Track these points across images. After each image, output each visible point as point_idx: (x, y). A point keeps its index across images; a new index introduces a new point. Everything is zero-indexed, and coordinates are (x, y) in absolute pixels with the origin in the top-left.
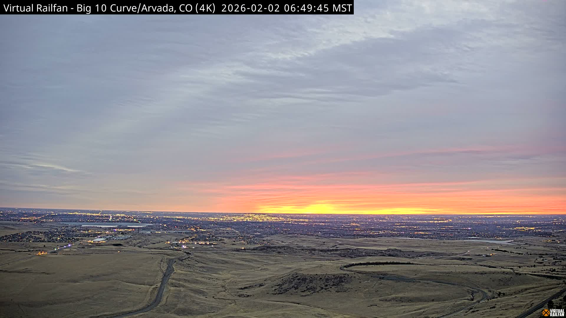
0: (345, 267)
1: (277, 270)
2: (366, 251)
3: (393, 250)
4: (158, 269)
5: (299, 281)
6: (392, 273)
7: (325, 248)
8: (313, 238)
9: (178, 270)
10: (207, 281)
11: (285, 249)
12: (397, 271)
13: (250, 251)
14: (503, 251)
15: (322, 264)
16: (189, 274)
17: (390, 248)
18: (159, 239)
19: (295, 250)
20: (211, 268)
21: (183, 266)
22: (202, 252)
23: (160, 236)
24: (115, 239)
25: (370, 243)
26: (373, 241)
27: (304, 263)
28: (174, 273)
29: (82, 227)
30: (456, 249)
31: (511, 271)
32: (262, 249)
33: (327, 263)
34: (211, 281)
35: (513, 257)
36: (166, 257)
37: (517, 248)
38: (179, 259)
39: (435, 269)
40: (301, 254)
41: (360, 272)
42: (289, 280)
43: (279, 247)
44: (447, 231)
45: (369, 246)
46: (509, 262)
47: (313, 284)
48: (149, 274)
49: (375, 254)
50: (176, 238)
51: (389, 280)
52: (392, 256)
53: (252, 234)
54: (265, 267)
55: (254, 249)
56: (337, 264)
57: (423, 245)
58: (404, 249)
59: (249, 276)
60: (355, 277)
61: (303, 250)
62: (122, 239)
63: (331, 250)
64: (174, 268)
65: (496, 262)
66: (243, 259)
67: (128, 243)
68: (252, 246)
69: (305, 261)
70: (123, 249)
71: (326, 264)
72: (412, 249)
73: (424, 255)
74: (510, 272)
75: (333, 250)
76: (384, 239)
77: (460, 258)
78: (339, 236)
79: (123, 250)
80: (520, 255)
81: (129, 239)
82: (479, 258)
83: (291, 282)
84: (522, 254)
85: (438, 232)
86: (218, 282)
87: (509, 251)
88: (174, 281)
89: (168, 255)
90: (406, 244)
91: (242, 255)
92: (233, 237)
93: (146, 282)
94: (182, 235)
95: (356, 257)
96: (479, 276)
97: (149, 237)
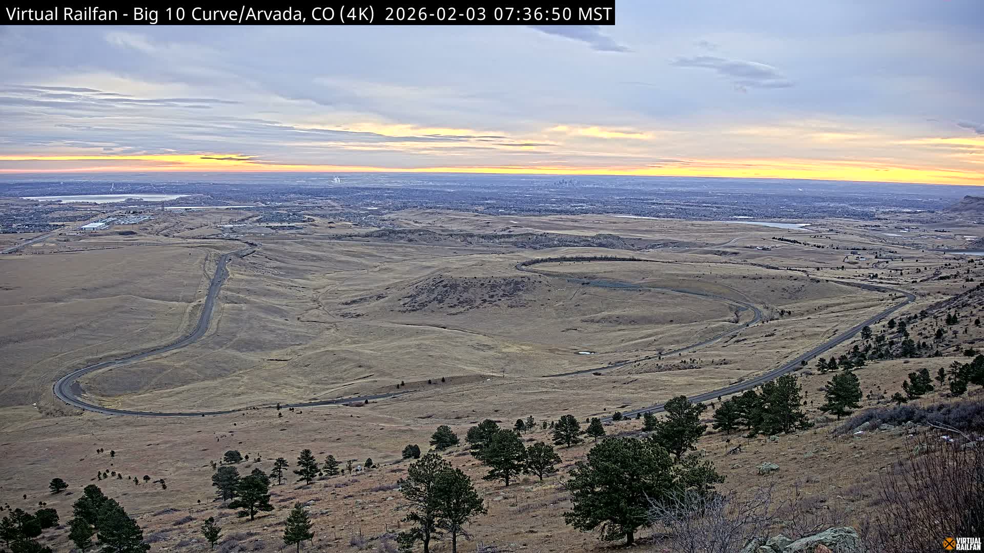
0: (524, 264)
1: (408, 271)
2: (560, 237)
3: (605, 237)
4: (201, 272)
5: (445, 289)
6: (604, 275)
7: (489, 232)
8: (470, 216)
9: (236, 275)
10: (287, 291)
11: (420, 235)
12: (612, 272)
13: (360, 238)
14: (791, 242)
15: (484, 259)
16: (255, 281)
17: (601, 232)
18: (198, 221)
19: (437, 236)
20: (294, 269)
21: (244, 267)
22: (277, 243)
23: (202, 215)
24: (122, 222)
25: (567, 223)
26: (573, 221)
27: (452, 259)
28: (229, 279)
29: (62, 204)
30: (713, 237)
31: (804, 275)
32: (381, 235)
33: (493, 258)
34: (293, 292)
35: (808, 252)
36: (214, 251)
37: (815, 237)
38: (236, 254)
39: (676, 269)
40: (448, 243)
41: (549, 274)
42: (428, 287)
43: (410, 231)
44: (698, 204)
45: (565, 229)
46: (801, 261)
47: (470, 295)
48: (185, 282)
49: (575, 242)
50: (229, 218)
51: (598, 286)
52: (605, 246)
53: (363, 210)
54: (387, 265)
55: (367, 236)
56: (510, 259)
57: (657, 228)
58: (624, 235)
59: (359, 283)
60: (540, 282)
61: (451, 235)
62: (135, 223)
63: (499, 235)
64: (229, 270)
65: (780, 259)
66: (348, 253)
67: (146, 229)
68: (363, 231)
69: (455, 254)
71: (491, 260)
72: (639, 235)
73: (658, 245)
74: (802, 277)
75: (503, 236)
76: (590, 217)
77: (719, 251)
78: (514, 212)
79: (136, 241)
80: (820, 249)
81: (147, 223)
82: (750, 252)
83: (431, 291)
84: (823, 247)
85: (684, 208)
86: (306, 292)
87: (802, 242)
88: (229, 293)
89: (217, 248)
90: (628, 226)
91: (345, 245)
92: (330, 215)
93: (180, 296)
94: (240, 213)
95: (542, 249)
96: (749, 282)
97: (183, 219)
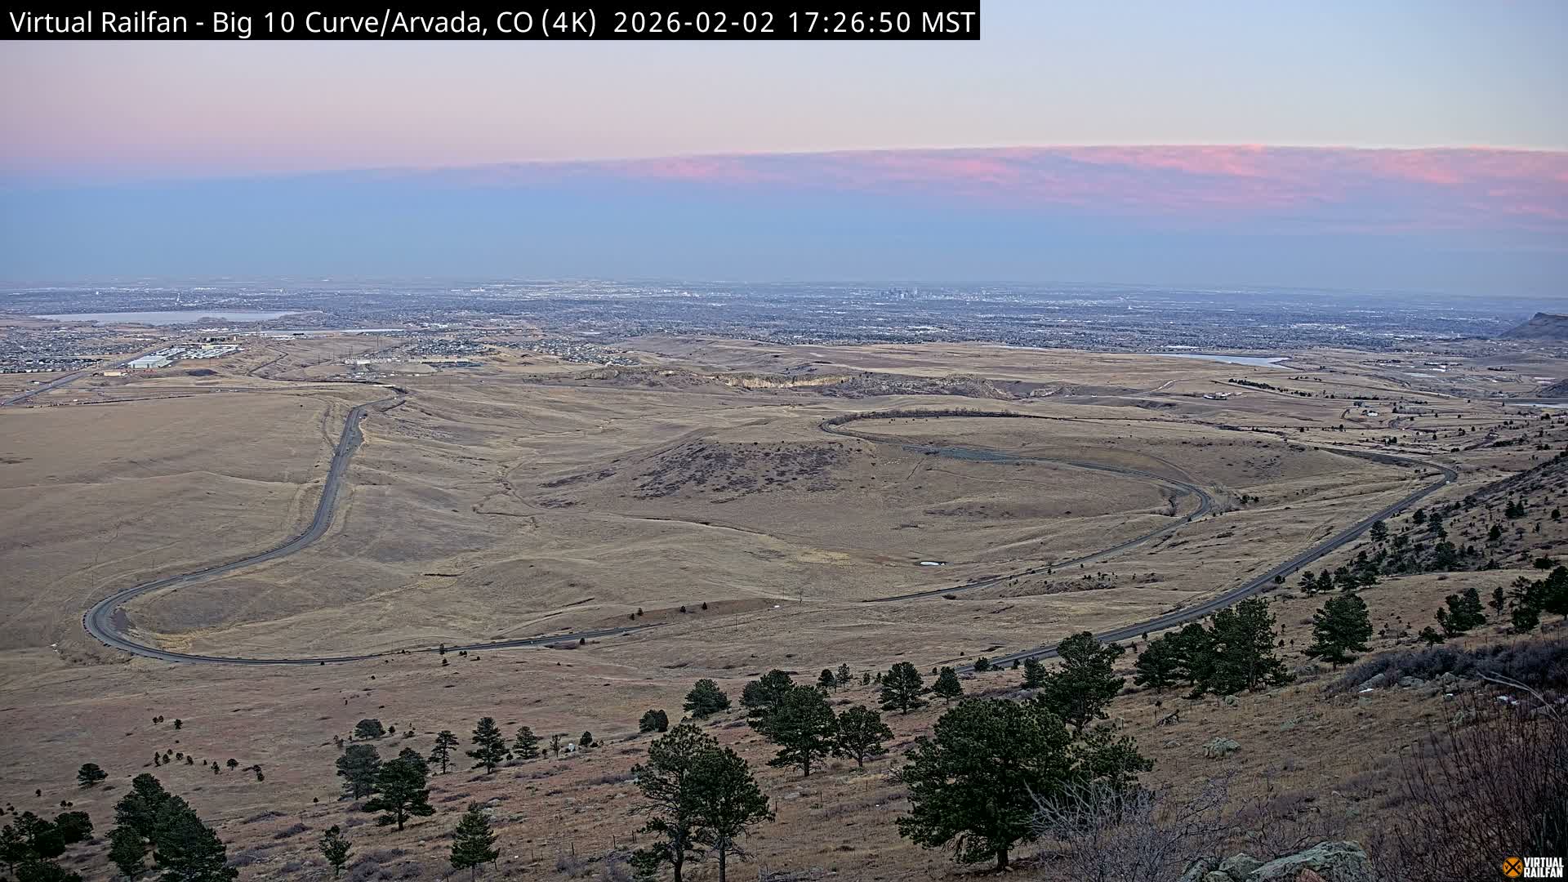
0: (833, 422)
1: (648, 433)
2: (890, 379)
3: (963, 379)
4: (319, 435)
5: (707, 462)
6: (960, 440)
8: (747, 345)
9: (375, 439)
10: (456, 465)
11: (667, 375)
12: (973, 434)
13: (572, 381)
14: (1259, 386)
15: (770, 415)
16: (404, 449)
17: (956, 371)
18: (315, 353)
19: (695, 377)
20: (465, 429)
21: (387, 426)
22: (440, 388)
23: (320, 344)
24: (194, 356)
25: (901, 357)
26: (910, 353)
27: (720, 414)
28: (364, 445)
29: (98, 327)
30: (1134, 378)
31: (1279, 439)
32: (605, 376)
33: (784, 412)
34: (466, 466)
35: (1287, 402)
36: (339, 402)
37: (1297, 379)
38: (376, 407)
39: (1075, 430)
40: (712, 388)
41: (872, 439)
42: (680, 460)
43: (652, 370)
44: (1112, 327)
45: (899, 367)
46: (1274, 416)
47: (745, 468)
48: (294, 451)
49: (914, 387)
50: (365, 348)
52: (961, 393)
53: (577, 335)
54: (615, 425)
55: (583, 377)
56: (810, 413)
57: (1045, 364)
58: (994, 376)
59: (570, 451)
60: (859, 451)
61: (717, 376)
62: (213, 357)
64: (363, 431)
65: (1239, 414)
66: (553, 405)
67: (231, 367)
68: (578, 369)
69: (723, 406)
70: (217, 383)
71: (781, 415)
72: (1017, 376)
73: (1048, 391)
74: (1276, 442)
76: (938, 347)
77: (1143, 401)
78: (817, 339)
79: (216, 386)
80: (1303, 399)
81: (233, 357)
82: (1194, 403)
83: (686, 465)
84: (1309, 395)
85: (1088, 332)
86: (485, 467)
87: (1276, 387)
88: (364, 468)
89: (345, 396)
90: (998, 361)
91: (549, 393)
92: (525, 343)
93: (286, 472)
94: (381, 341)
95: (862, 397)
96: (1192, 450)
97: (290, 350)
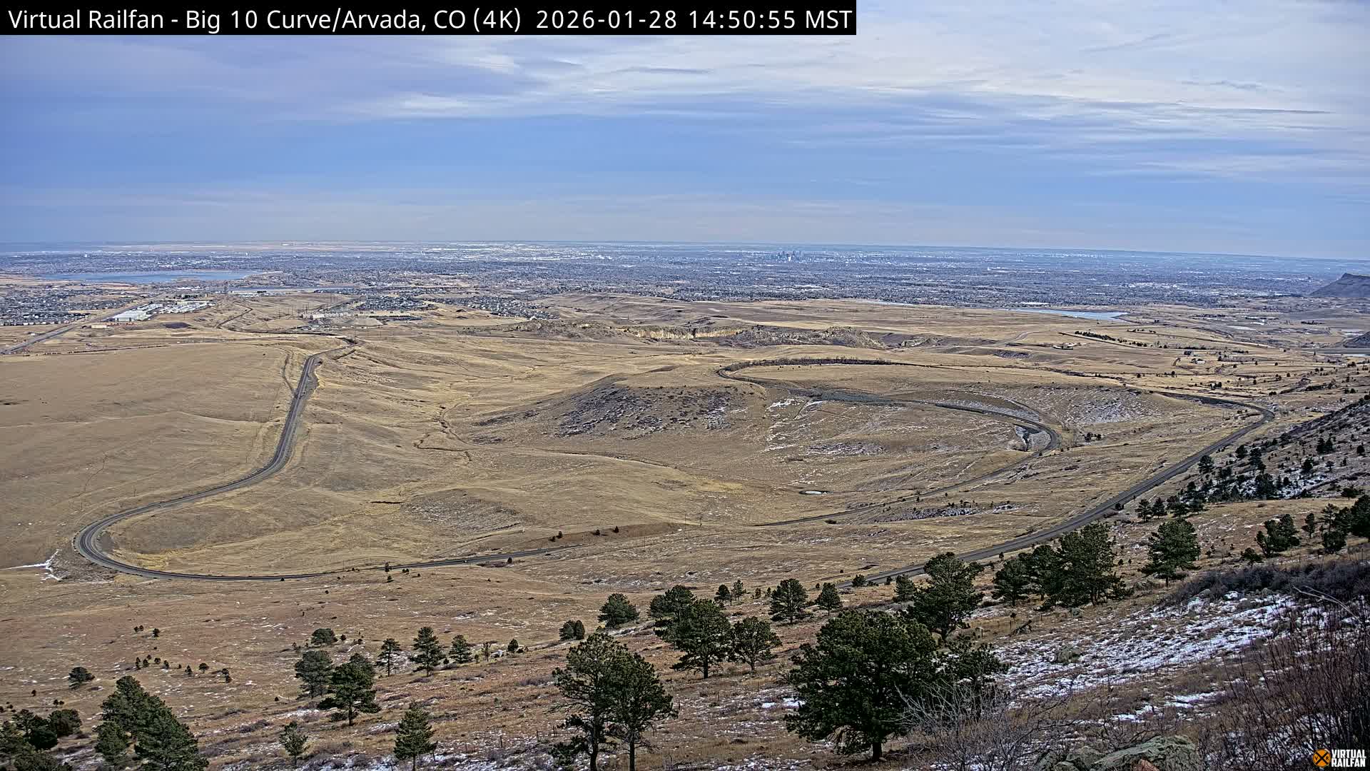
0: (729, 369)
1: (566, 379)
2: (779, 331)
3: (842, 331)
4: (279, 381)
5: (619, 404)
6: (840, 385)
7: (680, 324)
8: (654, 301)
9: (329, 383)
10: (400, 406)
11: (584, 328)
12: (851, 379)
13: (500, 332)
14: (1102, 337)
15: (673, 362)
16: (354, 392)
17: (837, 324)
18: (276, 308)
19: (608, 330)
20: (408, 375)
21: (339, 372)
22: (385, 339)
23: (281, 301)
24: (170, 311)
25: (788, 312)
26: (797, 308)
27: (629, 362)
28: (319, 389)
30: (992, 330)
31: (1119, 383)
32: (530, 329)
33: (686, 360)
34: (409, 407)
35: (1126, 352)
36: (297, 351)
37: (1134, 331)
38: (329, 355)
39: (940, 376)
40: (623, 339)
41: (763, 383)
42: (595, 401)
43: (570, 323)
44: (972, 286)
45: (786, 320)
46: (1114, 364)
47: (652, 410)
48: (258, 394)
49: (800, 338)
50: (320, 304)
51: (832, 400)
52: (840, 343)
53: (505, 293)
54: (538, 371)
55: (510, 329)
56: (709, 361)
57: (914, 318)
58: (868, 329)
59: (499, 394)
60: (751, 394)
62: (187, 312)
64: (318, 376)
65: (1083, 362)
66: (484, 354)
67: (204, 320)
68: (506, 322)
69: (633, 355)
70: (190, 334)
71: (684, 363)
72: (889, 329)
73: (916, 342)
74: (1116, 386)
76: (822, 303)
77: (1001, 351)
78: (715, 296)
79: (190, 337)
80: (1140, 349)
81: (204, 311)
82: (1044, 352)
83: (601, 406)
84: (1145, 345)
85: (952, 290)
86: (425, 408)
87: (1116, 338)
88: (319, 409)
89: (302, 346)
90: (874, 316)
91: (481, 343)
92: (460, 300)
93: (250, 412)
94: (334, 298)
95: (755, 347)
96: (1042, 393)
97: (254, 305)
